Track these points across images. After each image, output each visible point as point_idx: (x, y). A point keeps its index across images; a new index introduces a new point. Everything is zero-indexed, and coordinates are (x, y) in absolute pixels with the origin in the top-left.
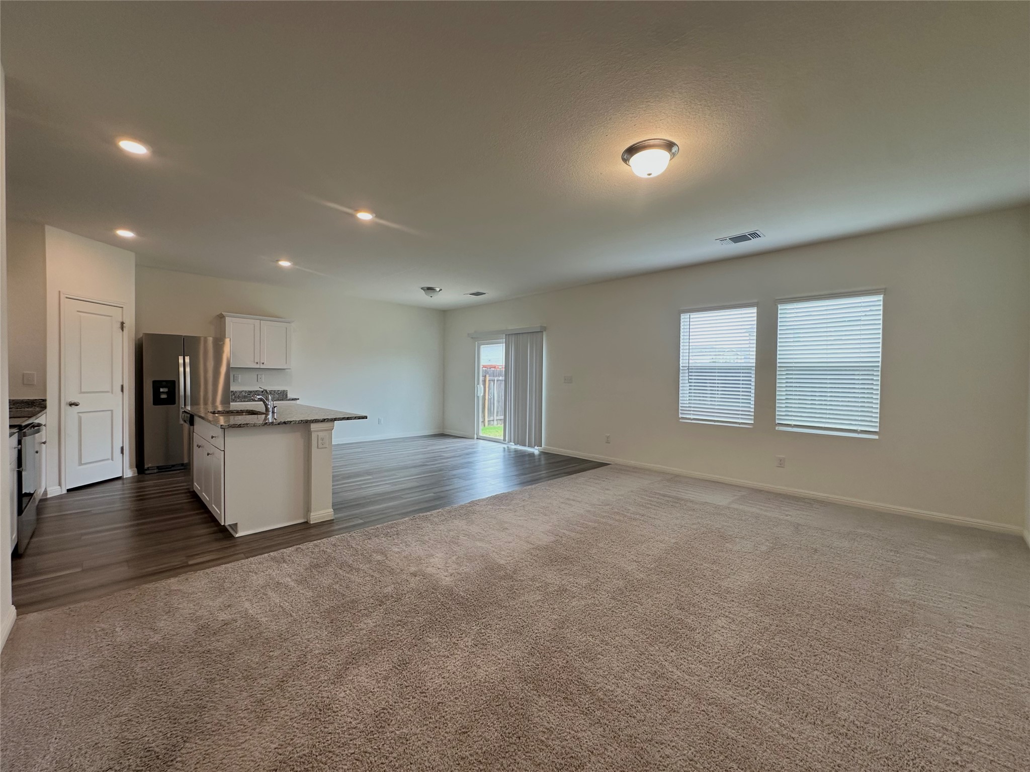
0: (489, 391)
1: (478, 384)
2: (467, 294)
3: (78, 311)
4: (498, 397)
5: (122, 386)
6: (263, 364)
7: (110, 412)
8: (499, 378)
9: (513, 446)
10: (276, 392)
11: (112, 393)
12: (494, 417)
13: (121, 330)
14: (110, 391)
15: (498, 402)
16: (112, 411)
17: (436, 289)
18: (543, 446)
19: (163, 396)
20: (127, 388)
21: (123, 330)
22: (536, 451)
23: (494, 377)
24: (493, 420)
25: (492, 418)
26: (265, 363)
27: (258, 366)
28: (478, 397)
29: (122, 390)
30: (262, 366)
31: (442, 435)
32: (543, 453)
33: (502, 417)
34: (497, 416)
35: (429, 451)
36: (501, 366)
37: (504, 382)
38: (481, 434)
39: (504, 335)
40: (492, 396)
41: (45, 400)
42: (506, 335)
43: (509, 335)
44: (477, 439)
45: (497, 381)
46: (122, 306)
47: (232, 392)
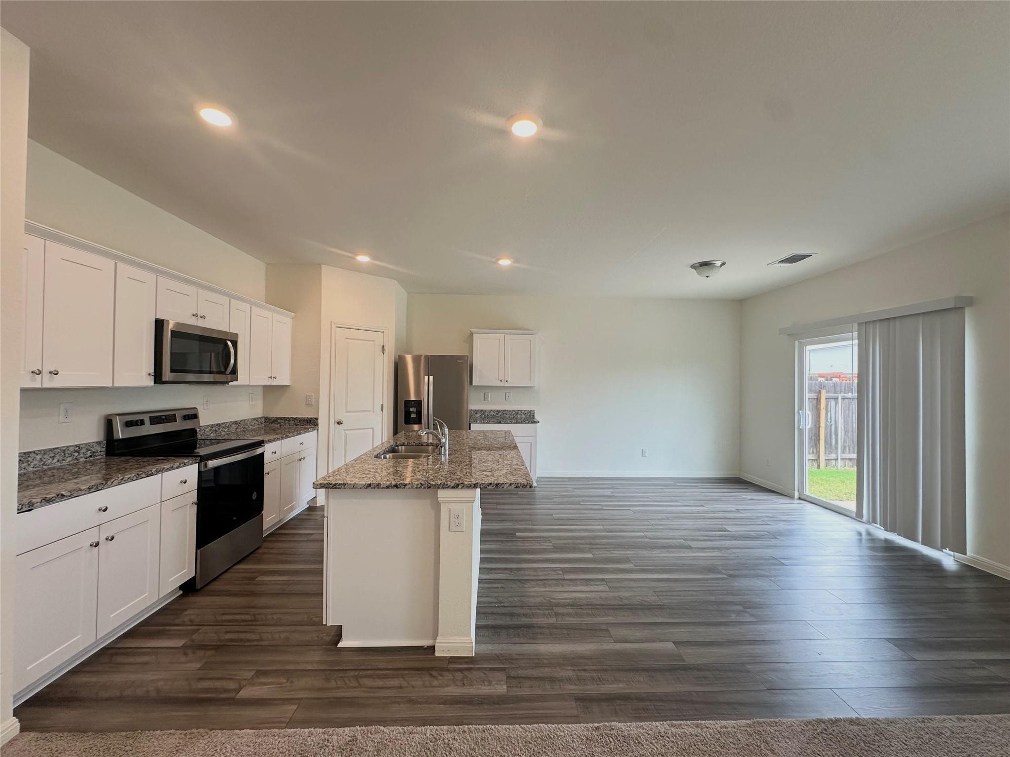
0: (827, 414)
1: (801, 407)
2: (774, 263)
3: (346, 338)
4: (846, 423)
5: (382, 405)
6: (507, 381)
7: (371, 430)
8: (846, 395)
9: (882, 534)
10: (523, 412)
11: (373, 412)
12: (837, 453)
13: (382, 354)
14: (372, 410)
15: (846, 432)
16: (373, 428)
17: (716, 262)
18: (968, 553)
19: (413, 416)
20: (386, 407)
21: (383, 353)
22: (948, 560)
23: (836, 392)
24: (836, 459)
25: (833, 456)
26: (509, 381)
27: (502, 384)
28: (801, 432)
29: (382, 410)
30: (506, 385)
31: (738, 482)
32: (969, 571)
33: (854, 456)
34: (843, 452)
35: (706, 512)
36: (850, 374)
37: (856, 401)
38: (808, 492)
39: (856, 325)
40: (833, 423)
41: (316, 419)
42: (859, 324)
43: (866, 322)
44: (800, 499)
45: (843, 399)
46: (383, 331)
47: (482, 410)
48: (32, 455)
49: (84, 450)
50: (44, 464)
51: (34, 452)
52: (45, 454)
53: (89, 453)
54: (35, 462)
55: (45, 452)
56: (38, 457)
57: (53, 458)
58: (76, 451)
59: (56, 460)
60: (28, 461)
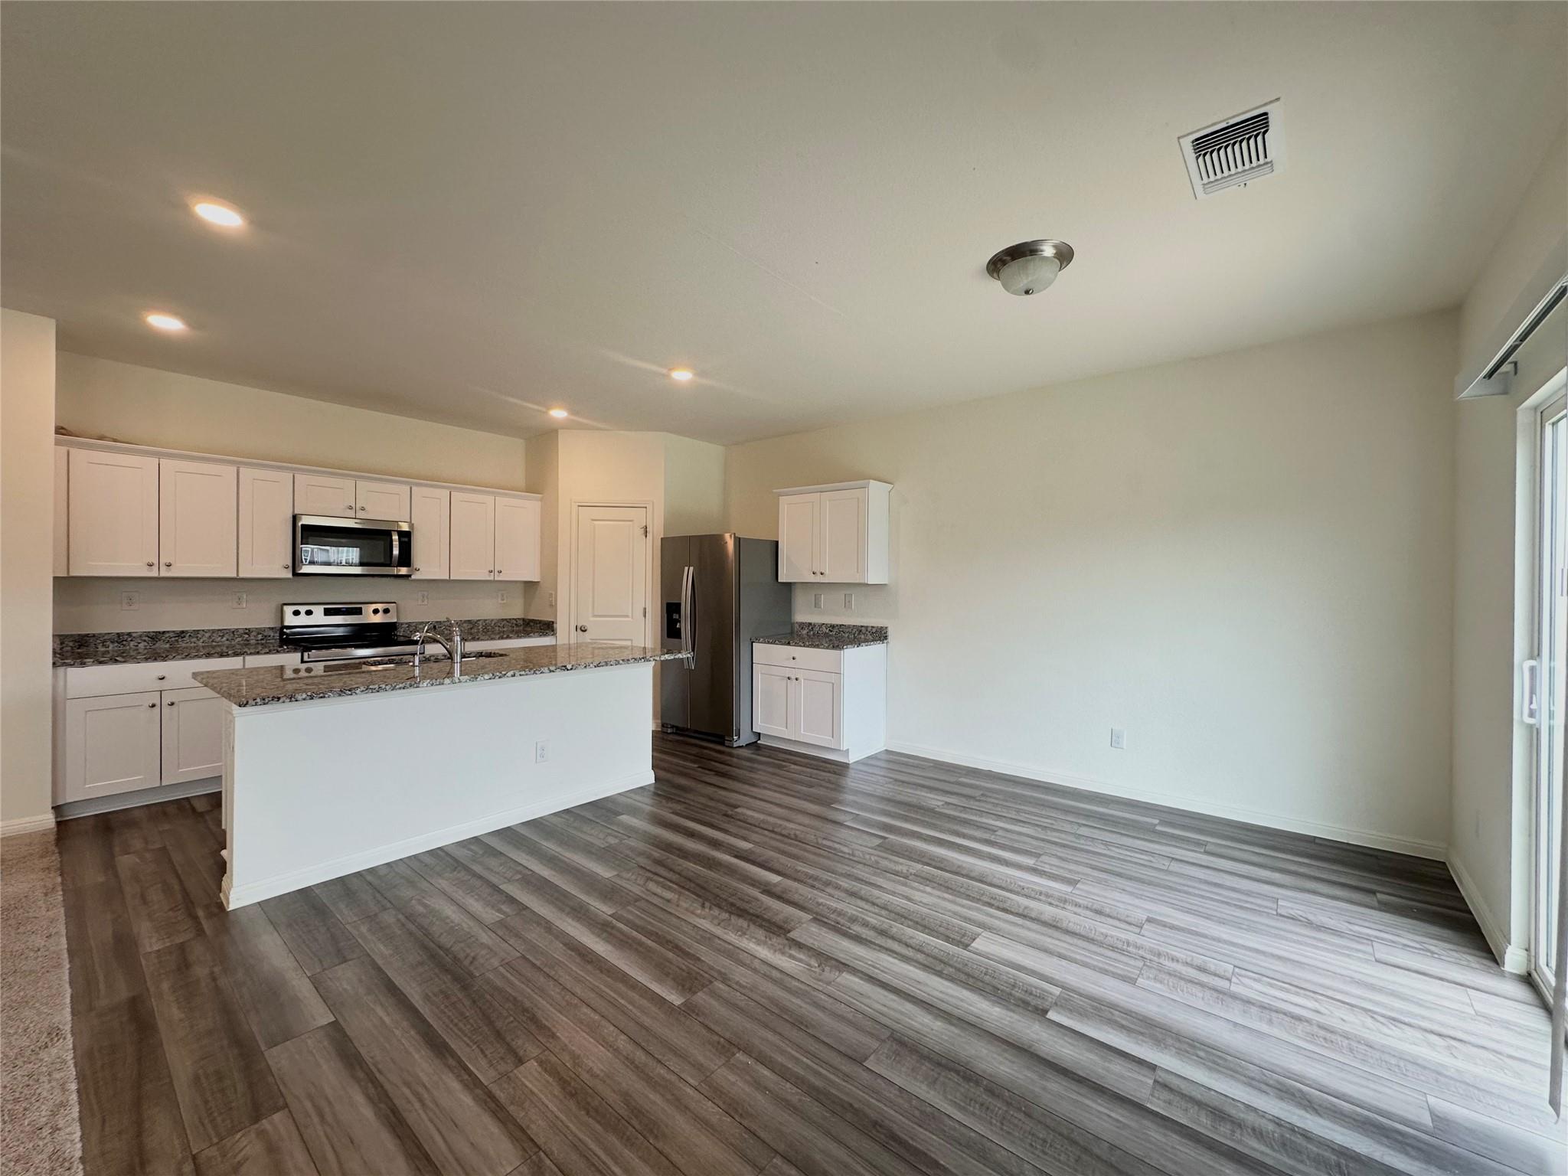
3: (593, 520)
5: (645, 609)
10: (869, 629)
11: (634, 617)
14: (630, 615)
20: (651, 610)
21: (646, 536)
26: (827, 572)
29: (645, 616)
41: (554, 621)
47: (810, 624)
48: (201, 632)
49: (254, 633)
50: (213, 641)
51: (203, 630)
52: (213, 632)
53: (260, 637)
54: (204, 639)
55: (213, 631)
56: (207, 635)
57: (223, 637)
58: (246, 633)
59: (225, 639)
60: (197, 637)
